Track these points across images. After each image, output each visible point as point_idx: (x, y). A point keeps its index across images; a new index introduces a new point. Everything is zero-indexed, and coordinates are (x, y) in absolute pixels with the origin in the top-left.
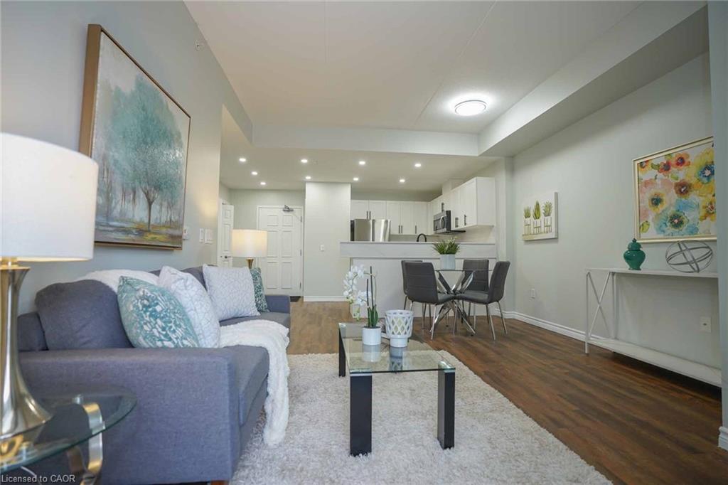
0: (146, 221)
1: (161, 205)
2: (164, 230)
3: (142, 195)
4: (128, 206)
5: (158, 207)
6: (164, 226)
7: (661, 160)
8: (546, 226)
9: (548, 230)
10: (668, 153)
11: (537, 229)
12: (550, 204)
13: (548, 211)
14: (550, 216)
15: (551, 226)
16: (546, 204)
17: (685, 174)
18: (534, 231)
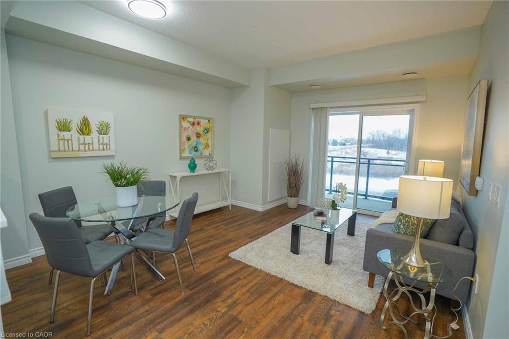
7: (191, 120)
8: (102, 144)
9: (105, 147)
10: (194, 117)
11: (87, 146)
12: (108, 123)
13: (104, 129)
14: (108, 134)
15: (109, 144)
16: (101, 122)
17: (200, 129)
18: (79, 148)
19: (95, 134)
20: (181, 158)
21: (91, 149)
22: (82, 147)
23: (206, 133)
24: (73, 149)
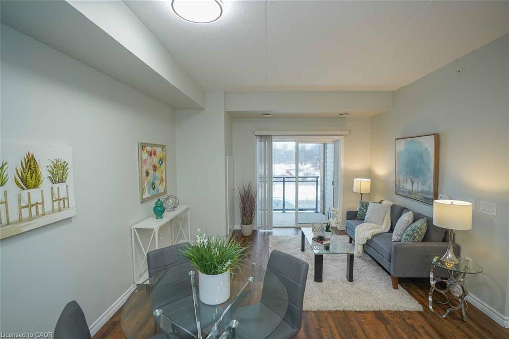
0: (411, 189)
1: (418, 184)
2: (420, 194)
3: (409, 180)
4: (405, 185)
5: (416, 185)
6: (420, 192)
7: (149, 148)
8: (57, 200)
9: (62, 206)
10: (152, 145)
11: (33, 209)
12: (64, 162)
13: (59, 174)
14: (65, 182)
15: (67, 198)
16: (55, 162)
17: (155, 160)
18: (21, 215)
19: (46, 184)
20: (143, 201)
21: (40, 212)
22: (25, 213)
23: (160, 164)
24: (8, 221)
